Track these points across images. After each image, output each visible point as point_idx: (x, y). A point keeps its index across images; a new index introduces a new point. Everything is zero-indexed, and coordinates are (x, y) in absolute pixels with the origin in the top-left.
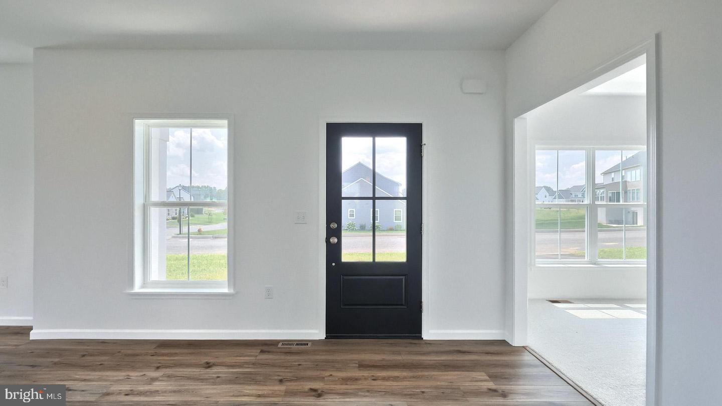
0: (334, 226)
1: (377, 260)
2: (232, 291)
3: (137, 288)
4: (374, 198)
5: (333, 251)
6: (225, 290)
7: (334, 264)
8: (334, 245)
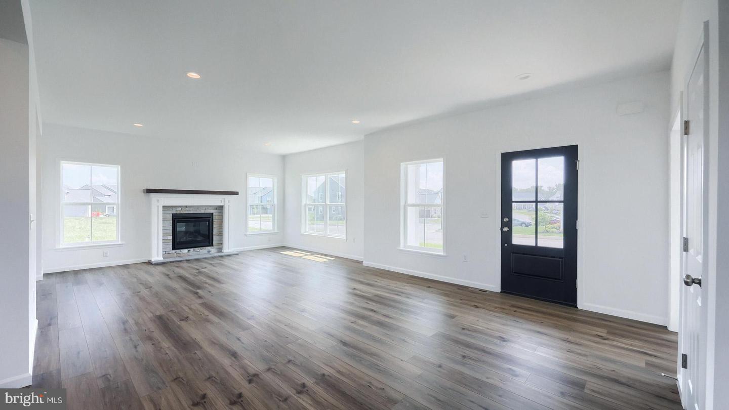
0: (506, 220)
1: (539, 245)
2: (445, 254)
3: (402, 247)
4: (537, 202)
5: (506, 237)
6: (442, 254)
7: (506, 245)
8: (506, 232)
